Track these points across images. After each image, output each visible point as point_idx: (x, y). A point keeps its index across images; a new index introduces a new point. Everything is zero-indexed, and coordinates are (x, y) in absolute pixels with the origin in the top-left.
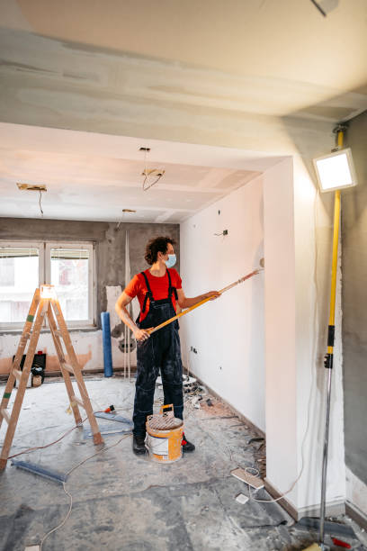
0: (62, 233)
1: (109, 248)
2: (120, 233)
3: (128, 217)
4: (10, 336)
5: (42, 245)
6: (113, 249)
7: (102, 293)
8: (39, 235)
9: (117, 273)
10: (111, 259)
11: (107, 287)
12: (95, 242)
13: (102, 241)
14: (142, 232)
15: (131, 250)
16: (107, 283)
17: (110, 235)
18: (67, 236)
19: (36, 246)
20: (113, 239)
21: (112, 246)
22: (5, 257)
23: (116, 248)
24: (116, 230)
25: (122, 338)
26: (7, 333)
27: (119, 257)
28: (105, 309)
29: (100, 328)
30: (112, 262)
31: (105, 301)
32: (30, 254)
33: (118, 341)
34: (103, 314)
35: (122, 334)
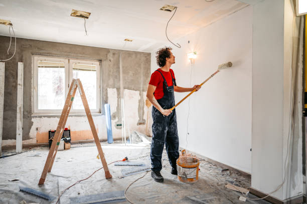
0: (80, 53)
2: (116, 56)
4: (46, 118)
5: (67, 60)
7: (105, 92)
8: (66, 54)
9: (114, 80)
10: (110, 71)
11: (108, 89)
12: (100, 61)
13: (105, 60)
14: (129, 56)
15: (123, 67)
16: (108, 86)
17: (110, 56)
18: (84, 55)
19: (63, 61)
20: (112, 59)
22: (43, 67)
23: (114, 65)
24: (114, 54)
25: (117, 120)
26: (44, 116)
27: (115, 70)
28: (106, 102)
29: (104, 114)
30: (111, 73)
31: (107, 97)
32: (59, 66)
33: (114, 122)
34: (106, 105)
35: (117, 118)
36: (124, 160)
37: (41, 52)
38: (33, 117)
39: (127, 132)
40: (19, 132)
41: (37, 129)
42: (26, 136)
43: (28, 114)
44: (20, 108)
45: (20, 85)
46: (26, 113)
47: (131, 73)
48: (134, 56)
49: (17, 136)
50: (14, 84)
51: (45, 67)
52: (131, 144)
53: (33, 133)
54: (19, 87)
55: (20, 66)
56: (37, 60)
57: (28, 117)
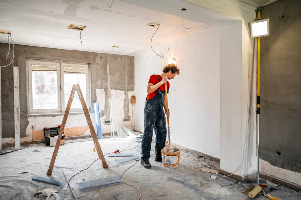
0: (71, 58)
1: (97, 68)
2: (103, 59)
4: (41, 117)
5: (59, 64)
6: (99, 68)
7: (94, 93)
8: (58, 58)
9: (102, 81)
11: (97, 89)
12: (89, 64)
13: (94, 63)
14: (115, 60)
15: (110, 69)
16: (97, 87)
17: (98, 60)
18: (74, 59)
19: (56, 65)
20: (100, 62)
21: (99, 67)
22: (36, 70)
23: (102, 68)
24: (101, 58)
25: (105, 117)
26: (39, 116)
27: (103, 73)
28: (95, 102)
29: (94, 113)
30: (99, 75)
31: (96, 97)
32: (51, 69)
33: (103, 119)
34: (95, 104)
35: (105, 115)
36: (116, 152)
37: (34, 56)
38: (29, 116)
39: (115, 128)
40: (17, 131)
41: (33, 127)
42: (23, 135)
43: (24, 114)
44: (17, 109)
45: (16, 87)
46: (22, 113)
47: (117, 75)
48: (119, 59)
49: (16, 134)
50: (10, 87)
51: (39, 70)
52: (118, 139)
53: (29, 131)
54: (15, 89)
55: (16, 70)
56: (31, 64)
57: (24, 116)
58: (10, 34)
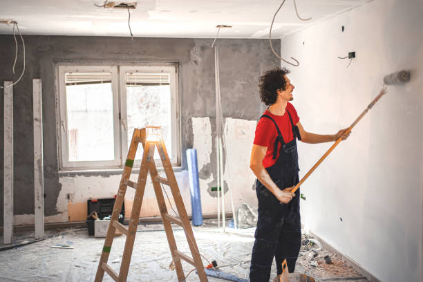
0: (138, 53)
1: (194, 71)
2: (207, 52)
3: (224, 33)
4: (82, 177)
5: (115, 68)
6: (199, 73)
7: (187, 126)
8: (112, 56)
9: (204, 101)
10: (197, 83)
11: (193, 119)
12: (177, 64)
13: (187, 62)
14: (234, 50)
15: (221, 73)
16: (193, 113)
17: (196, 54)
18: (144, 57)
19: (108, 70)
20: (199, 59)
21: (198, 68)
22: (73, 84)
23: (204, 71)
24: (203, 48)
25: (211, 179)
26: (80, 174)
27: (207, 82)
28: (191, 147)
29: (186, 168)
30: (199, 86)
31: (191, 136)
32: (102, 80)
33: (205, 184)
34: (189, 152)
35: (212, 174)
37: (69, 56)
38: (62, 175)
40: (39, 202)
41: (68, 197)
42: (50, 209)
43: (54, 169)
44: (39, 161)
45: (37, 120)
46: (49, 169)
47: (239, 84)
48: (244, 50)
49: (36, 210)
50: (29, 118)
51: (78, 84)
53: (62, 203)
54: (36, 124)
55: (37, 85)
56: (65, 73)
57: (54, 175)
58: (15, 22)
